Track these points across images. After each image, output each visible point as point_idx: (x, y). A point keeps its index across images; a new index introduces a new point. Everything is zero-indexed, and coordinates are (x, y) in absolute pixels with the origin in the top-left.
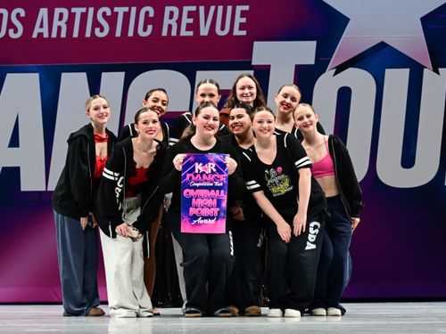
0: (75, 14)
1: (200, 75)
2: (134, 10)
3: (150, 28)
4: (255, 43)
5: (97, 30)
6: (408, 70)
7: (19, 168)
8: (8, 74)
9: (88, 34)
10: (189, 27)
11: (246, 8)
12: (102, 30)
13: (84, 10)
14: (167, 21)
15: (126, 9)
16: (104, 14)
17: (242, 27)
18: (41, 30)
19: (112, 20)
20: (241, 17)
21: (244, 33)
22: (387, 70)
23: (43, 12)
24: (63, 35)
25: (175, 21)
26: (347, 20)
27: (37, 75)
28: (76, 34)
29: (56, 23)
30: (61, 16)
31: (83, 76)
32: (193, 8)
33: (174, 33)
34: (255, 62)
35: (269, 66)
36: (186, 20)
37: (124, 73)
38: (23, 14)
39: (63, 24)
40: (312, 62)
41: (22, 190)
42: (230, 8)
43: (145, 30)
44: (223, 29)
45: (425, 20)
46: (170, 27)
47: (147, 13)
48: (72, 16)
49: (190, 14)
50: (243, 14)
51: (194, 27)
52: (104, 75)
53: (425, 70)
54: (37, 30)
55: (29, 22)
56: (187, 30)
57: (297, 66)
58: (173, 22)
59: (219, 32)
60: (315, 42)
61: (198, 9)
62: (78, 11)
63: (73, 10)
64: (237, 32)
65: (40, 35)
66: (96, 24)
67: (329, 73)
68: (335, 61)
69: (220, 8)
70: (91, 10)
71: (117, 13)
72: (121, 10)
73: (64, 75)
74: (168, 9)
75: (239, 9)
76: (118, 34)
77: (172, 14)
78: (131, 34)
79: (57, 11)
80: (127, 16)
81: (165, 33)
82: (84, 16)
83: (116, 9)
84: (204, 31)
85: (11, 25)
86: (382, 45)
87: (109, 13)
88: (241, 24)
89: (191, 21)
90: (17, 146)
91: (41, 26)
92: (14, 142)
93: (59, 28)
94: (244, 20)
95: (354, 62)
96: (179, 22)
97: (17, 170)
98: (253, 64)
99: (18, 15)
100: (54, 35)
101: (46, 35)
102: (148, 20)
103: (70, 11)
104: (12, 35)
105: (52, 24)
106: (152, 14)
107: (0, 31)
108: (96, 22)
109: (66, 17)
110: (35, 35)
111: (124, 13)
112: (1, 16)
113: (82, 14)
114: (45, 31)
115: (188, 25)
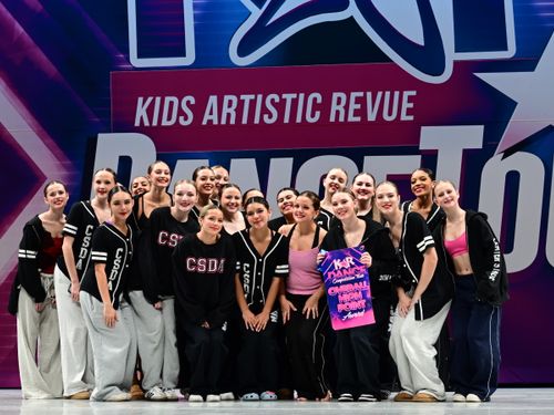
0: (243, 101)
1: (367, 159)
2: (302, 96)
3: (318, 114)
4: (423, 128)
5: (266, 116)
8: (179, 162)
9: (257, 121)
10: (356, 113)
11: (414, 93)
12: (270, 117)
13: (253, 97)
14: (334, 107)
16: (273, 100)
17: (409, 112)
18: (211, 117)
19: (280, 106)
20: (409, 102)
21: (411, 118)
23: (213, 99)
24: (232, 122)
25: (343, 107)
26: (515, 104)
27: (207, 161)
28: (245, 121)
29: (225, 110)
30: (230, 102)
31: (254, 160)
32: (361, 94)
33: (342, 119)
34: (422, 146)
35: (436, 151)
36: (353, 106)
37: (292, 159)
38: (193, 101)
39: (232, 111)
40: (479, 145)
42: (397, 94)
43: (313, 116)
44: (390, 114)
46: (338, 112)
47: (315, 99)
48: (241, 103)
49: (358, 100)
50: (410, 99)
51: (362, 112)
52: (273, 161)
54: (207, 117)
55: (199, 110)
56: (355, 115)
57: (465, 150)
58: (341, 108)
59: (386, 117)
60: (482, 127)
61: (365, 95)
62: (247, 98)
63: (242, 97)
64: (404, 117)
65: (210, 122)
66: (264, 110)
67: (497, 157)
68: (502, 145)
69: (388, 94)
70: (260, 97)
71: (285, 100)
72: (289, 97)
74: (335, 96)
75: (406, 94)
76: (286, 120)
77: (339, 100)
78: (299, 120)
79: (227, 98)
80: (295, 102)
81: (332, 119)
82: (253, 103)
83: (284, 96)
84: (372, 117)
85: (181, 112)
86: (550, 128)
87: (277, 99)
89: (358, 106)
91: (211, 113)
93: (229, 115)
94: (411, 105)
95: (523, 146)
96: (347, 108)
98: (421, 148)
99: (188, 102)
100: (223, 122)
101: (215, 122)
102: (316, 106)
103: (239, 98)
104: (182, 122)
105: (221, 110)
106: (319, 101)
107: (169, 118)
108: (265, 108)
109: (235, 104)
110: (204, 123)
111: (293, 99)
112: (171, 103)
113: (251, 101)
114: (215, 118)
115: (356, 111)
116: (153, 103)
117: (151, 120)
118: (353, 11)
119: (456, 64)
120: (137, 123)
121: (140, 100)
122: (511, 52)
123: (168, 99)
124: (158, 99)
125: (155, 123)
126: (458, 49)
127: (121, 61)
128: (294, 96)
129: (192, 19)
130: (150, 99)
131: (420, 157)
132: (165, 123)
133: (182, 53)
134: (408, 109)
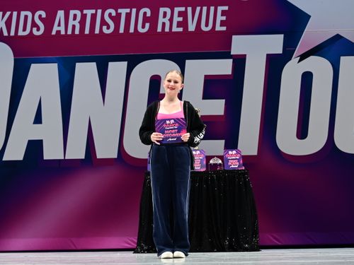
0: (86, 15)
2: (134, 10)
3: (147, 25)
4: (234, 37)
5: (104, 28)
7: (42, 141)
8: (32, 65)
9: (97, 31)
10: (179, 24)
11: (226, 8)
12: (108, 28)
13: (93, 11)
14: (161, 20)
15: (128, 10)
16: (110, 15)
17: (222, 23)
18: (59, 29)
19: (116, 19)
20: (222, 15)
21: (224, 28)
22: (342, 58)
23: (61, 14)
24: (77, 32)
25: (168, 19)
26: (309, 17)
27: (57, 64)
28: (87, 31)
29: (71, 22)
30: (75, 16)
31: (94, 64)
32: (183, 9)
33: (167, 29)
35: (245, 55)
36: (177, 19)
37: (126, 63)
38: (44, 15)
39: (77, 23)
40: (280, 51)
41: (45, 158)
42: (212, 9)
43: (143, 27)
44: (207, 25)
46: (164, 24)
47: (145, 13)
48: (84, 17)
49: (180, 14)
50: (223, 13)
51: (184, 24)
52: (110, 63)
54: (56, 28)
55: (49, 22)
56: (178, 26)
57: (268, 55)
58: (167, 21)
59: (204, 28)
60: (282, 35)
61: (186, 9)
62: (89, 12)
63: (85, 12)
64: (218, 28)
65: (58, 32)
66: (103, 22)
67: (295, 60)
68: (299, 50)
69: (205, 9)
70: (99, 11)
71: (121, 14)
72: (123, 12)
73: (78, 65)
74: (162, 10)
75: (220, 9)
76: (122, 30)
77: (165, 15)
78: (132, 30)
79: (72, 13)
80: (128, 16)
81: (159, 29)
82: (94, 17)
83: (120, 11)
84: (192, 28)
85: (34, 24)
86: (338, 37)
87: (114, 14)
88: (221, 21)
89: (181, 19)
90: (41, 122)
91: (59, 25)
92: (38, 119)
93: (74, 27)
94: (224, 18)
95: (316, 51)
96: (171, 20)
97: (40, 142)
98: (232, 53)
99: (40, 16)
100: (69, 32)
101: (63, 33)
102: (146, 19)
103: (82, 12)
104: (35, 32)
105: (67, 23)
106: (149, 14)
107: (24, 29)
109: (79, 18)
110: (54, 33)
111: (127, 14)
112: (26, 17)
113: (92, 14)
114: (62, 29)
115: (179, 23)
116: (11, 16)
117: (9, 31)
121: (1, 14)
123: (23, 14)
124: (15, 14)
125: (12, 33)
130: (8, 14)
131: (231, 60)
132: (21, 33)
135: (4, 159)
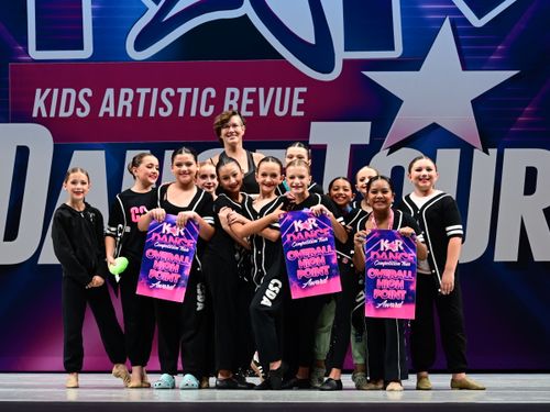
0: (139, 94)
2: (196, 90)
3: (212, 108)
4: (312, 123)
5: (161, 110)
6: (459, 150)
8: (76, 152)
9: (152, 114)
10: (249, 108)
11: (304, 90)
12: (166, 110)
13: (148, 90)
14: (228, 102)
16: (168, 94)
17: (300, 108)
18: (107, 110)
19: (175, 100)
20: (299, 98)
21: (302, 114)
22: (439, 151)
23: (110, 92)
24: (129, 114)
25: (236, 102)
26: (401, 102)
27: (103, 152)
28: (140, 114)
29: (122, 102)
30: (127, 95)
32: (253, 90)
34: (312, 141)
35: (326, 146)
38: (90, 93)
39: (128, 104)
40: (367, 142)
42: (288, 90)
43: (207, 110)
44: (281, 109)
45: (475, 103)
46: (231, 107)
47: (209, 94)
48: (137, 96)
49: (251, 96)
50: (301, 95)
51: (254, 107)
52: (167, 153)
53: (475, 150)
54: (103, 109)
55: (96, 102)
56: (248, 110)
57: (352, 146)
58: (234, 103)
59: (278, 112)
60: (369, 123)
61: (258, 90)
62: (143, 91)
63: (139, 90)
64: (295, 113)
65: (107, 114)
66: (160, 104)
67: (383, 152)
68: (389, 141)
69: (279, 90)
70: (156, 90)
71: (180, 94)
72: (184, 91)
73: (129, 153)
74: (229, 90)
75: (297, 90)
76: (181, 114)
77: (232, 95)
78: (193, 113)
79: (123, 91)
80: (189, 96)
82: (149, 97)
83: (179, 90)
84: (264, 112)
85: (78, 104)
86: (434, 126)
87: (172, 93)
89: (251, 101)
91: (108, 106)
93: (125, 107)
94: (302, 101)
95: (408, 142)
96: (239, 103)
98: (310, 142)
99: (85, 95)
100: (120, 114)
101: (112, 115)
102: (210, 101)
103: (135, 91)
104: (80, 114)
105: (118, 103)
106: (213, 95)
107: (67, 110)
108: (161, 102)
109: (131, 97)
110: (101, 115)
111: (188, 94)
112: (69, 95)
113: (147, 94)
114: (111, 110)
115: (248, 106)
116: (51, 94)
117: (48, 111)
118: (247, 9)
119: (346, 62)
120: (35, 114)
121: (38, 91)
122: (397, 52)
123: (65, 91)
124: (56, 91)
125: (52, 114)
126: (347, 49)
127: (19, 53)
128: (189, 90)
129: (90, 13)
130: (48, 91)
132: (62, 114)
133: (80, 46)
134: (299, 105)
135: (39, 263)
